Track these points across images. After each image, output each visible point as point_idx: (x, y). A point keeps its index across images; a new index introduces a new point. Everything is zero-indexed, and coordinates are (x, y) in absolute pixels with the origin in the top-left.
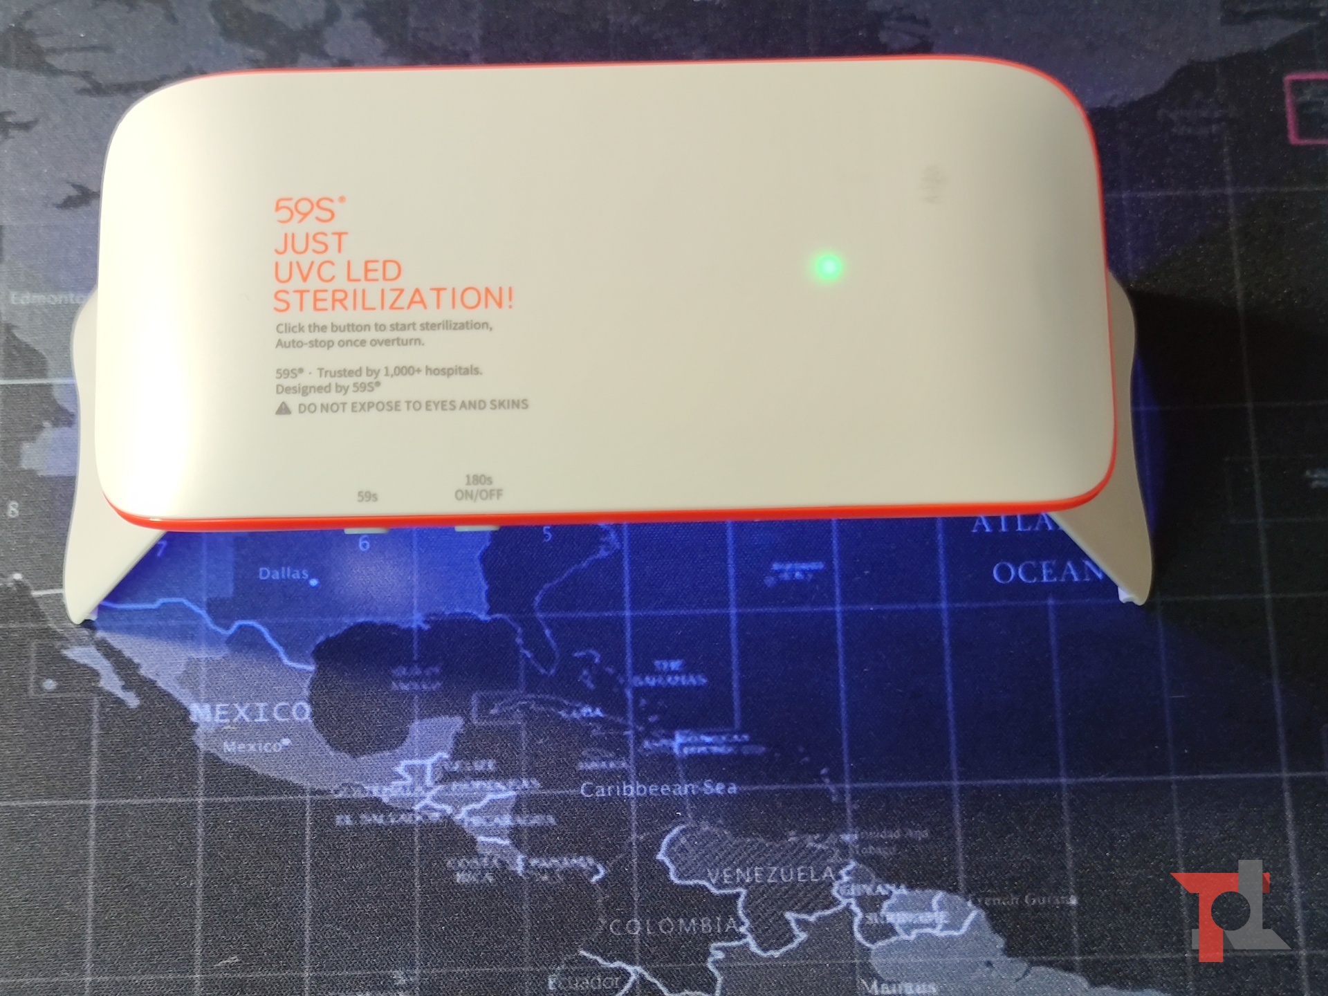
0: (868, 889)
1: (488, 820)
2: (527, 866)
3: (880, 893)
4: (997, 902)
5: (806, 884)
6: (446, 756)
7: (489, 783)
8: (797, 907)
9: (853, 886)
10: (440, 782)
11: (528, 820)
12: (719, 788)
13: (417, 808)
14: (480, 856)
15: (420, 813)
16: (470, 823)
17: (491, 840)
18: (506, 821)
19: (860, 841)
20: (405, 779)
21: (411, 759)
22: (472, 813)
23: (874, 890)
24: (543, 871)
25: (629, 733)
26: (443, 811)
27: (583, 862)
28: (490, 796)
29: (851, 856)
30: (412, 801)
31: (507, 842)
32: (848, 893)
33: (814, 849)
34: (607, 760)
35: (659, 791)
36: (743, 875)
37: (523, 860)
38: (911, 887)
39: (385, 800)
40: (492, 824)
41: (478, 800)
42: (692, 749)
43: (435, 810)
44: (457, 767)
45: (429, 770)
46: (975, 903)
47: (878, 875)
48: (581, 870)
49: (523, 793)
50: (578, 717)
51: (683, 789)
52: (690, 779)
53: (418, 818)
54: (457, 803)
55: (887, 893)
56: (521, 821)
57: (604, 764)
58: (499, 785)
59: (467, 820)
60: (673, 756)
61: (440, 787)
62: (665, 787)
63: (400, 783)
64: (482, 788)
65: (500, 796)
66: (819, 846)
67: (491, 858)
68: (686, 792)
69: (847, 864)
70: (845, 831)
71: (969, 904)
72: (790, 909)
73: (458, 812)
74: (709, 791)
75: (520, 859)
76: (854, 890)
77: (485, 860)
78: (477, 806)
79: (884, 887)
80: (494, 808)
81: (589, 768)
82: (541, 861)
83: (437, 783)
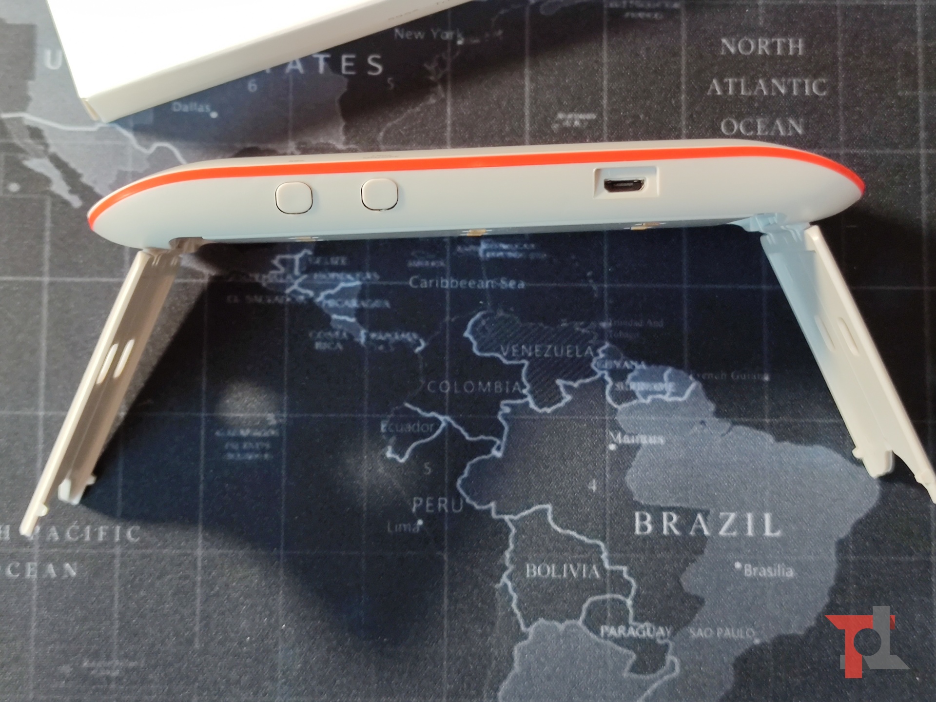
0: (618, 364)
1: (340, 303)
2: (368, 338)
3: (626, 368)
4: (710, 376)
5: (572, 359)
6: (310, 253)
7: (341, 274)
8: (565, 376)
9: (606, 361)
10: (305, 272)
11: (370, 304)
12: (512, 284)
13: (288, 291)
14: (333, 330)
15: (289, 296)
16: (327, 305)
17: (342, 318)
18: (354, 304)
19: (613, 328)
20: (279, 270)
21: (284, 255)
22: (328, 297)
23: (622, 364)
24: (380, 342)
26: (306, 295)
27: (409, 337)
28: (342, 285)
29: (606, 338)
30: (284, 286)
31: (352, 320)
32: (603, 367)
33: (579, 332)
34: (430, 260)
35: (467, 285)
36: (527, 351)
37: (366, 334)
38: (648, 364)
39: (264, 284)
40: (343, 306)
41: (333, 287)
42: (493, 254)
43: (300, 294)
44: (317, 261)
45: (297, 263)
46: (695, 377)
47: (625, 354)
48: (408, 343)
49: (367, 283)
51: (485, 284)
52: (490, 277)
53: (288, 300)
54: (317, 290)
55: (631, 368)
56: (364, 304)
57: (427, 263)
58: (349, 277)
59: (325, 302)
60: (478, 258)
61: (305, 276)
62: (472, 282)
63: (275, 272)
64: (336, 278)
65: (350, 285)
66: (583, 331)
67: (341, 331)
68: (487, 286)
69: (603, 344)
70: (602, 320)
71: (691, 378)
72: (561, 377)
73: (317, 295)
74: (504, 285)
75: (363, 333)
76: (607, 365)
77: (337, 333)
78: (332, 292)
79: (630, 363)
80: (344, 294)
81: (417, 265)
82: (378, 335)
83: (303, 273)
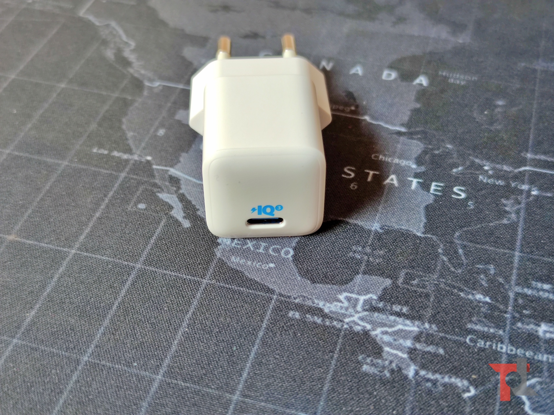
1: (395, 340)
2: (417, 373)
6: (375, 297)
7: (401, 319)
10: (366, 310)
11: (424, 347)
13: (347, 320)
14: (384, 359)
15: (347, 324)
16: (381, 339)
17: (395, 352)
18: (408, 343)
20: (343, 303)
21: (351, 293)
22: (386, 333)
24: (428, 380)
25: (508, 316)
26: (365, 327)
27: (459, 382)
28: (400, 327)
30: (344, 316)
31: (405, 356)
34: (489, 327)
35: (524, 354)
37: (415, 370)
39: (326, 311)
40: (397, 343)
41: (391, 326)
43: (359, 325)
44: (381, 305)
45: (361, 302)
48: (457, 387)
49: (424, 330)
50: (472, 299)
51: (543, 357)
52: (548, 353)
53: (346, 326)
54: (376, 324)
56: (418, 346)
57: (486, 329)
58: (408, 322)
59: (380, 336)
60: (537, 336)
61: (366, 313)
62: (529, 353)
63: (339, 304)
64: (395, 321)
65: (407, 328)
67: (391, 362)
68: (545, 359)
73: (375, 330)
75: (412, 368)
77: (387, 363)
78: (390, 330)
80: (401, 334)
81: (475, 328)
82: (427, 374)
83: (365, 310)
